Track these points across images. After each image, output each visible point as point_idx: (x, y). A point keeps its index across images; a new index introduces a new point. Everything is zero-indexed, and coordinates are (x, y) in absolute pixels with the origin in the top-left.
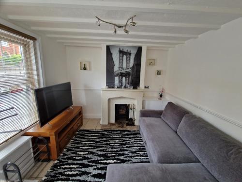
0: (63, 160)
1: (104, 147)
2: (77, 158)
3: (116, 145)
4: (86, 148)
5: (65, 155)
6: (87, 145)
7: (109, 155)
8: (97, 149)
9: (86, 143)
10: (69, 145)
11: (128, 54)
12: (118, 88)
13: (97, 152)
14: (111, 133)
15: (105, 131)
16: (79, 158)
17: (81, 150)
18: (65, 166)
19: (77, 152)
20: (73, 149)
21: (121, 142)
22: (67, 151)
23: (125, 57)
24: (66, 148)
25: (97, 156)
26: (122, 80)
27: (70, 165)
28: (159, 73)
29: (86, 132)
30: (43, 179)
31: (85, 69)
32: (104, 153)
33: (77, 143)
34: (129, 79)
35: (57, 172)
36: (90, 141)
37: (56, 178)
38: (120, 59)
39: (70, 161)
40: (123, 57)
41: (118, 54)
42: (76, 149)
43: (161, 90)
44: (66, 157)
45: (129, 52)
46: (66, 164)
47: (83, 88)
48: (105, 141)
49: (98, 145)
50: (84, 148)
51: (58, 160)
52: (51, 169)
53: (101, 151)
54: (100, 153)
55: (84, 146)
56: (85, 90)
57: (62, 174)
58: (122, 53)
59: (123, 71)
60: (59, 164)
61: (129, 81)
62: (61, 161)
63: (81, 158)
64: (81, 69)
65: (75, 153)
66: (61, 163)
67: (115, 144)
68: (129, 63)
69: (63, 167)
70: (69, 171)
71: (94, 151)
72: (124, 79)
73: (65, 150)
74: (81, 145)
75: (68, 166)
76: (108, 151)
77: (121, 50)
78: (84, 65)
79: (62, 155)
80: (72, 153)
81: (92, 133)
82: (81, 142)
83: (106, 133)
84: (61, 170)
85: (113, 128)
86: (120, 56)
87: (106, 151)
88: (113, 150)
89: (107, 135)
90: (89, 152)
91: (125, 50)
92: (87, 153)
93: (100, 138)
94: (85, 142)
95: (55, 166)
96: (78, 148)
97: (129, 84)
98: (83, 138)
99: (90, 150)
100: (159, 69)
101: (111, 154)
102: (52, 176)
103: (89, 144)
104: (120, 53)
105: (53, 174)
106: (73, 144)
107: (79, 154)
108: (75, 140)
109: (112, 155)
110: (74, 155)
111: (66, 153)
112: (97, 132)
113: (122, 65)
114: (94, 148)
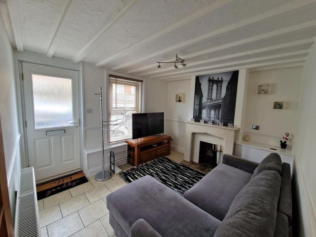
0: (139, 169)
1: (170, 176)
2: (147, 172)
3: (181, 180)
4: (157, 169)
5: (142, 166)
6: (160, 168)
7: (168, 182)
8: (164, 174)
9: (160, 167)
10: (149, 162)
11: (219, 82)
12: (205, 122)
13: (161, 176)
14: (187, 170)
15: (183, 166)
16: (148, 172)
17: (153, 169)
18: (138, 172)
19: (150, 169)
20: (149, 166)
21: (188, 181)
22: (145, 165)
23: (215, 86)
24: (145, 163)
25: (159, 177)
26: (210, 114)
27: (140, 173)
28: (278, 106)
29: (167, 160)
30: (124, 171)
31: (180, 101)
32: (166, 179)
33: (154, 164)
34: (219, 112)
35: (132, 172)
36: (164, 167)
37: (129, 175)
38: (209, 89)
39: (142, 171)
40: (212, 86)
41: (208, 84)
42: (150, 167)
43: (285, 136)
44: (142, 168)
45: (220, 79)
46: (139, 171)
47: (177, 120)
48: (174, 172)
49: (167, 172)
50: (156, 169)
51: (137, 167)
52: (130, 169)
53: (165, 177)
54: (163, 178)
55: (157, 168)
56: (179, 121)
57: (133, 175)
58: (212, 81)
59: (212, 103)
60: (135, 169)
61: (218, 115)
62: (138, 168)
63: (149, 173)
64: (176, 101)
65: (148, 169)
66: (137, 170)
67: (181, 178)
68: (220, 93)
69: (136, 172)
70: (137, 175)
71: (160, 174)
72: (213, 112)
73: (144, 164)
74: (155, 166)
75: (138, 173)
76: (170, 180)
77: (211, 78)
78: (180, 97)
79: (141, 165)
80: (147, 168)
81: (170, 163)
82: (157, 165)
83: (182, 168)
84: (134, 173)
85: (192, 167)
86: (209, 86)
87: (169, 179)
88: (175, 182)
89: (182, 170)
90: (156, 172)
91: (216, 78)
92: (155, 172)
93: (173, 168)
94: (160, 165)
95: (133, 169)
96: (153, 167)
97: (218, 118)
98: (161, 163)
99: (158, 172)
100: (278, 100)
101: (170, 182)
102: (129, 173)
103: (162, 168)
104: (209, 83)
105: (130, 172)
106: (152, 163)
107: (149, 170)
108: (155, 162)
109: (170, 184)
110: (147, 169)
111: (144, 166)
112: (175, 164)
113: (211, 96)
114: (162, 173)
